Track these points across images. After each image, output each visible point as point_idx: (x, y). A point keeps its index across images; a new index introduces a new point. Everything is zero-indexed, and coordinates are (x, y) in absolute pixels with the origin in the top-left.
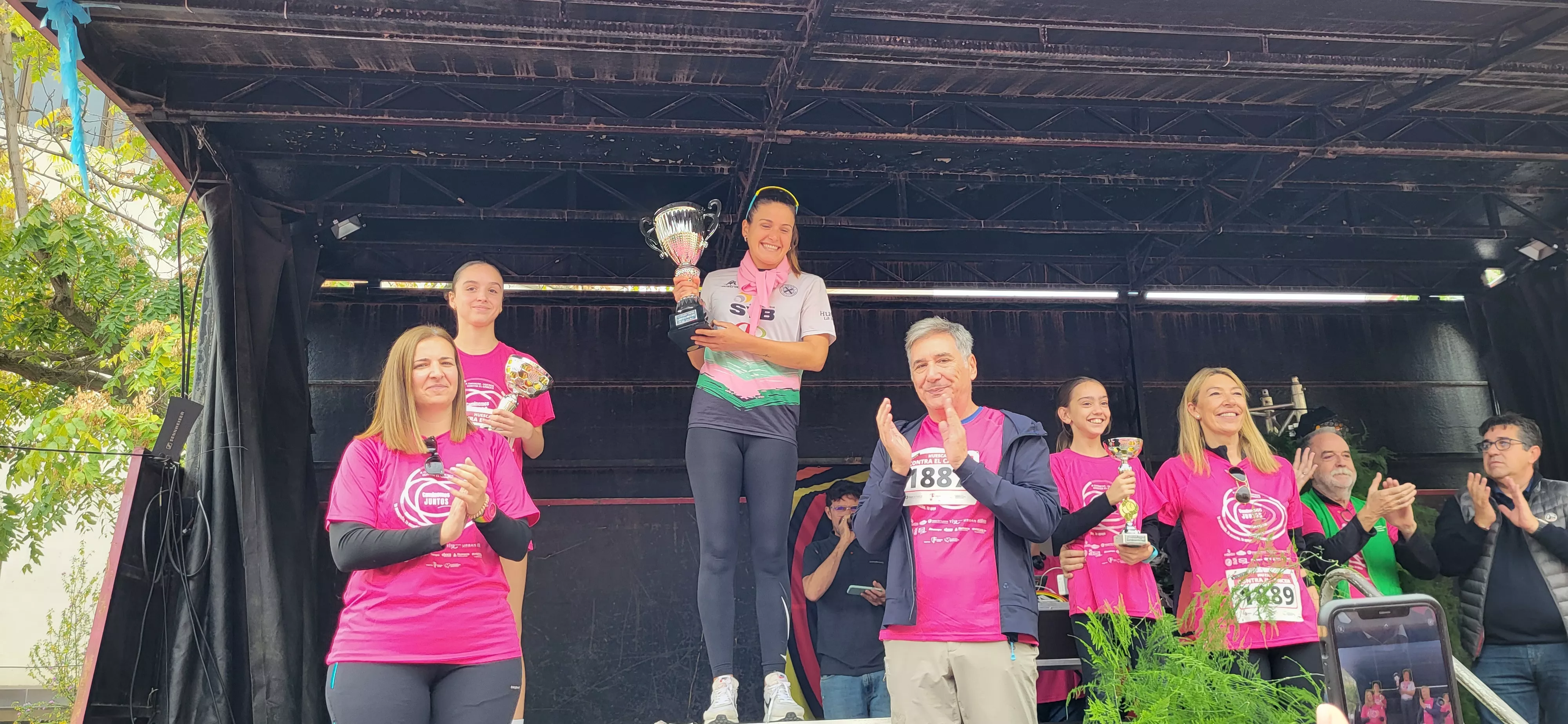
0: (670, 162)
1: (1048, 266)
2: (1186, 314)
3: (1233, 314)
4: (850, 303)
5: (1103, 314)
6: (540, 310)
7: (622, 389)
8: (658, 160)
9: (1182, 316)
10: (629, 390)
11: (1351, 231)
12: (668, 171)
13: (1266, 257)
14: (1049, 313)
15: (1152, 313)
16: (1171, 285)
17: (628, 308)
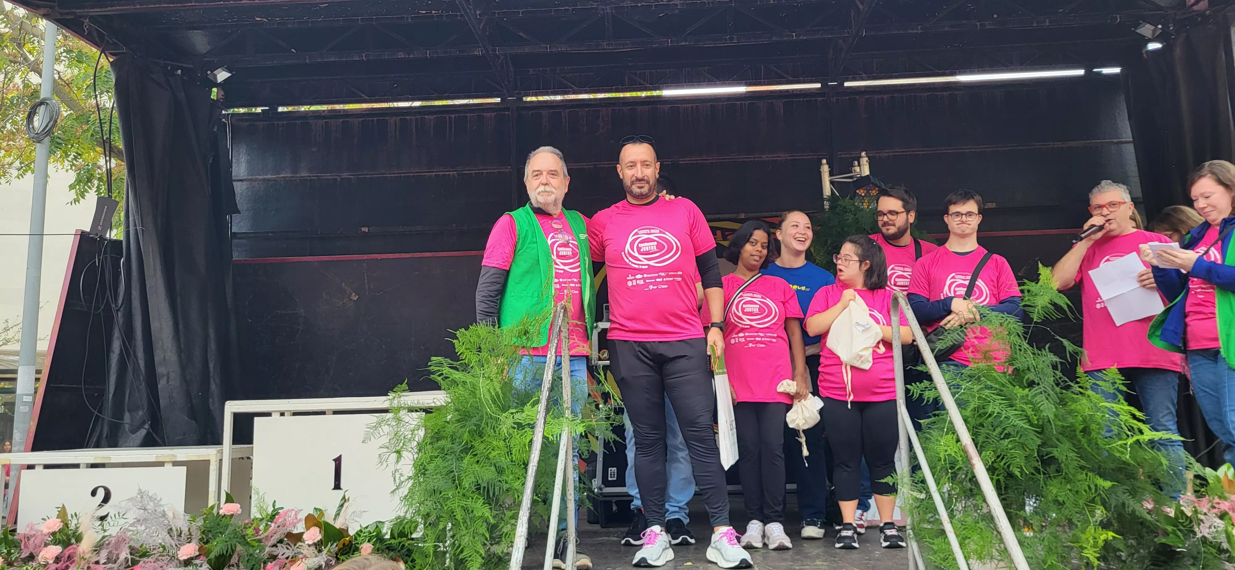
0: (433, 12)
1: (765, 67)
2: (886, 96)
3: (926, 94)
4: (614, 104)
5: (816, 101)
6: (392, 120)
7: (449, 175)
8: (424, 12)
9: (882, 98)
10: (453, 176)
11: (977, 25)
12: (435, 19)
13: (946, 47)
14: (772, 102)
15: (857, 97)
16: (864, 75)
17: (453, 116)
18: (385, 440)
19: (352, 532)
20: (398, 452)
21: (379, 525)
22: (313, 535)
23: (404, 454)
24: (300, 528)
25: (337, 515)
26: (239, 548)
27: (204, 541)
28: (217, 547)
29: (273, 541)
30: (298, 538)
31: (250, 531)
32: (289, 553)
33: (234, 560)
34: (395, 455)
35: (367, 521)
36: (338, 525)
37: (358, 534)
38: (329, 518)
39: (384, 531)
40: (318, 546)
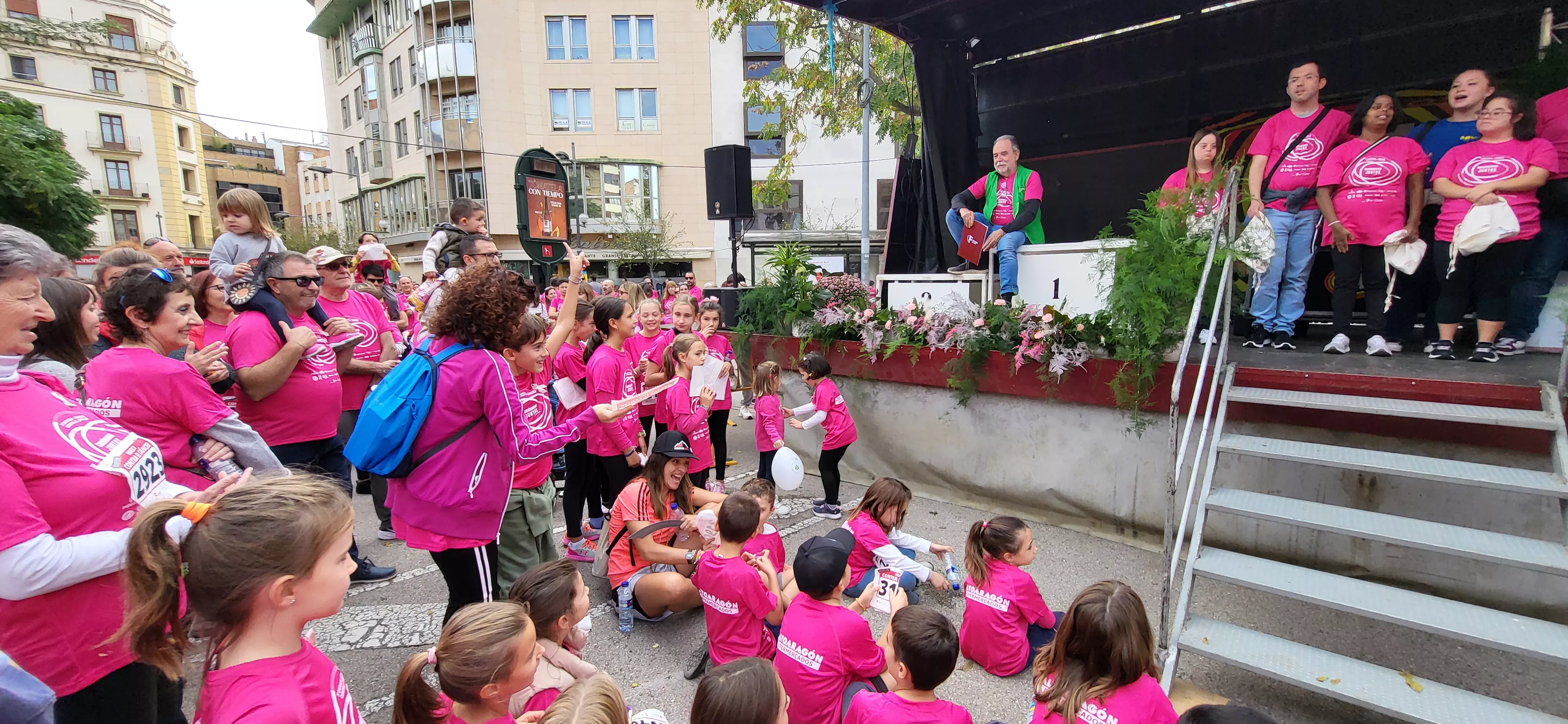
18: (1095, 263)
19: (1071, 317)
20: (1102, 271)
21: (1087, 316)
22: (1048, 318)
23: (1106, 272)
24: (1040, 314)
25: (1062, 308)
26: (1005, 323)
27: (986, 318)
28: (994, 321)
29: (1025, 319)
30: (1040, 318)
31: (1011, 314)
32: (1033, 327)
33: (1003, 329)
34: (1099, 274)
35: (1081, 312)
36: (1063, 313)
37: (1076, 318)
38: (1057, 308)
39: (1091, 319)
40: (1051, 324)
